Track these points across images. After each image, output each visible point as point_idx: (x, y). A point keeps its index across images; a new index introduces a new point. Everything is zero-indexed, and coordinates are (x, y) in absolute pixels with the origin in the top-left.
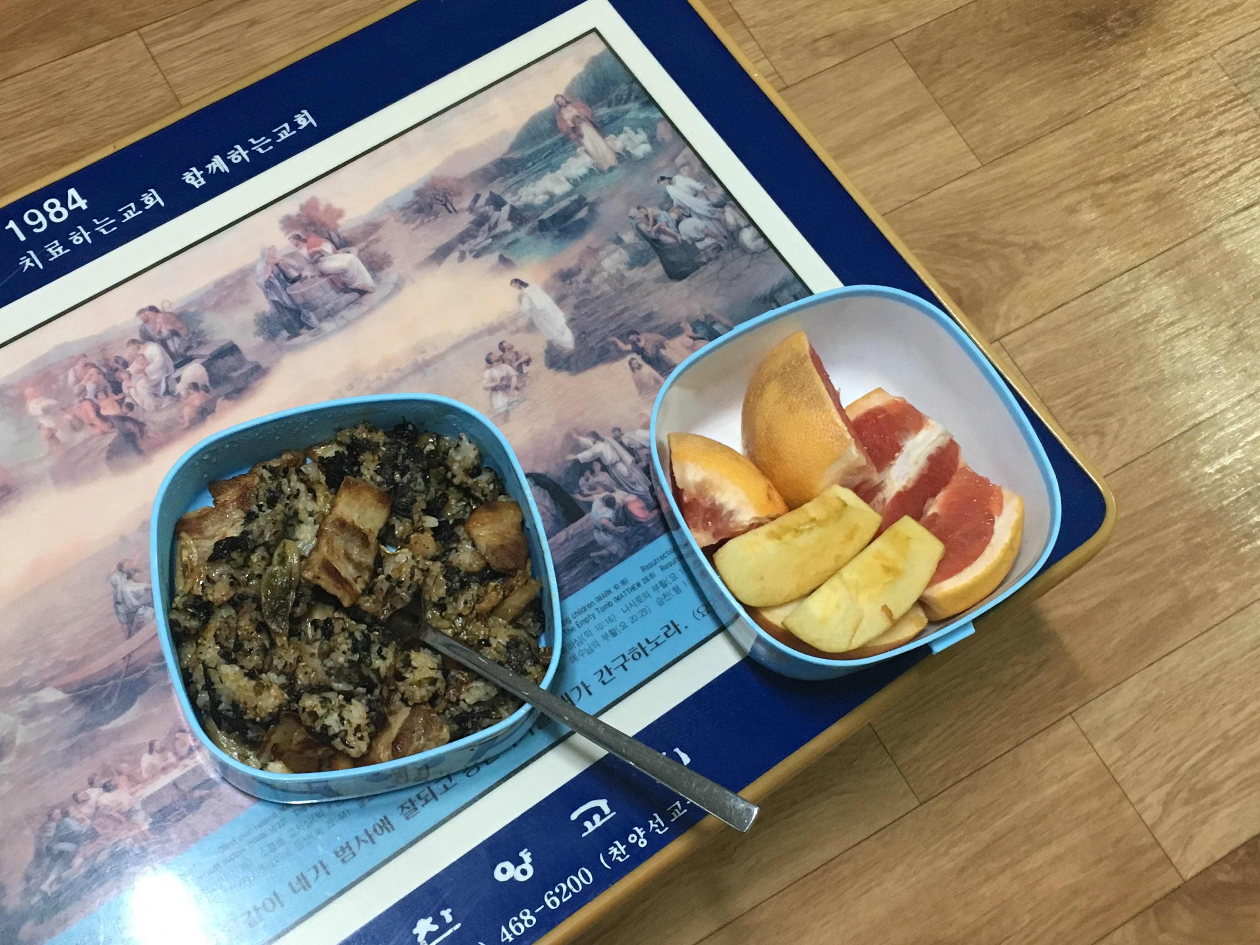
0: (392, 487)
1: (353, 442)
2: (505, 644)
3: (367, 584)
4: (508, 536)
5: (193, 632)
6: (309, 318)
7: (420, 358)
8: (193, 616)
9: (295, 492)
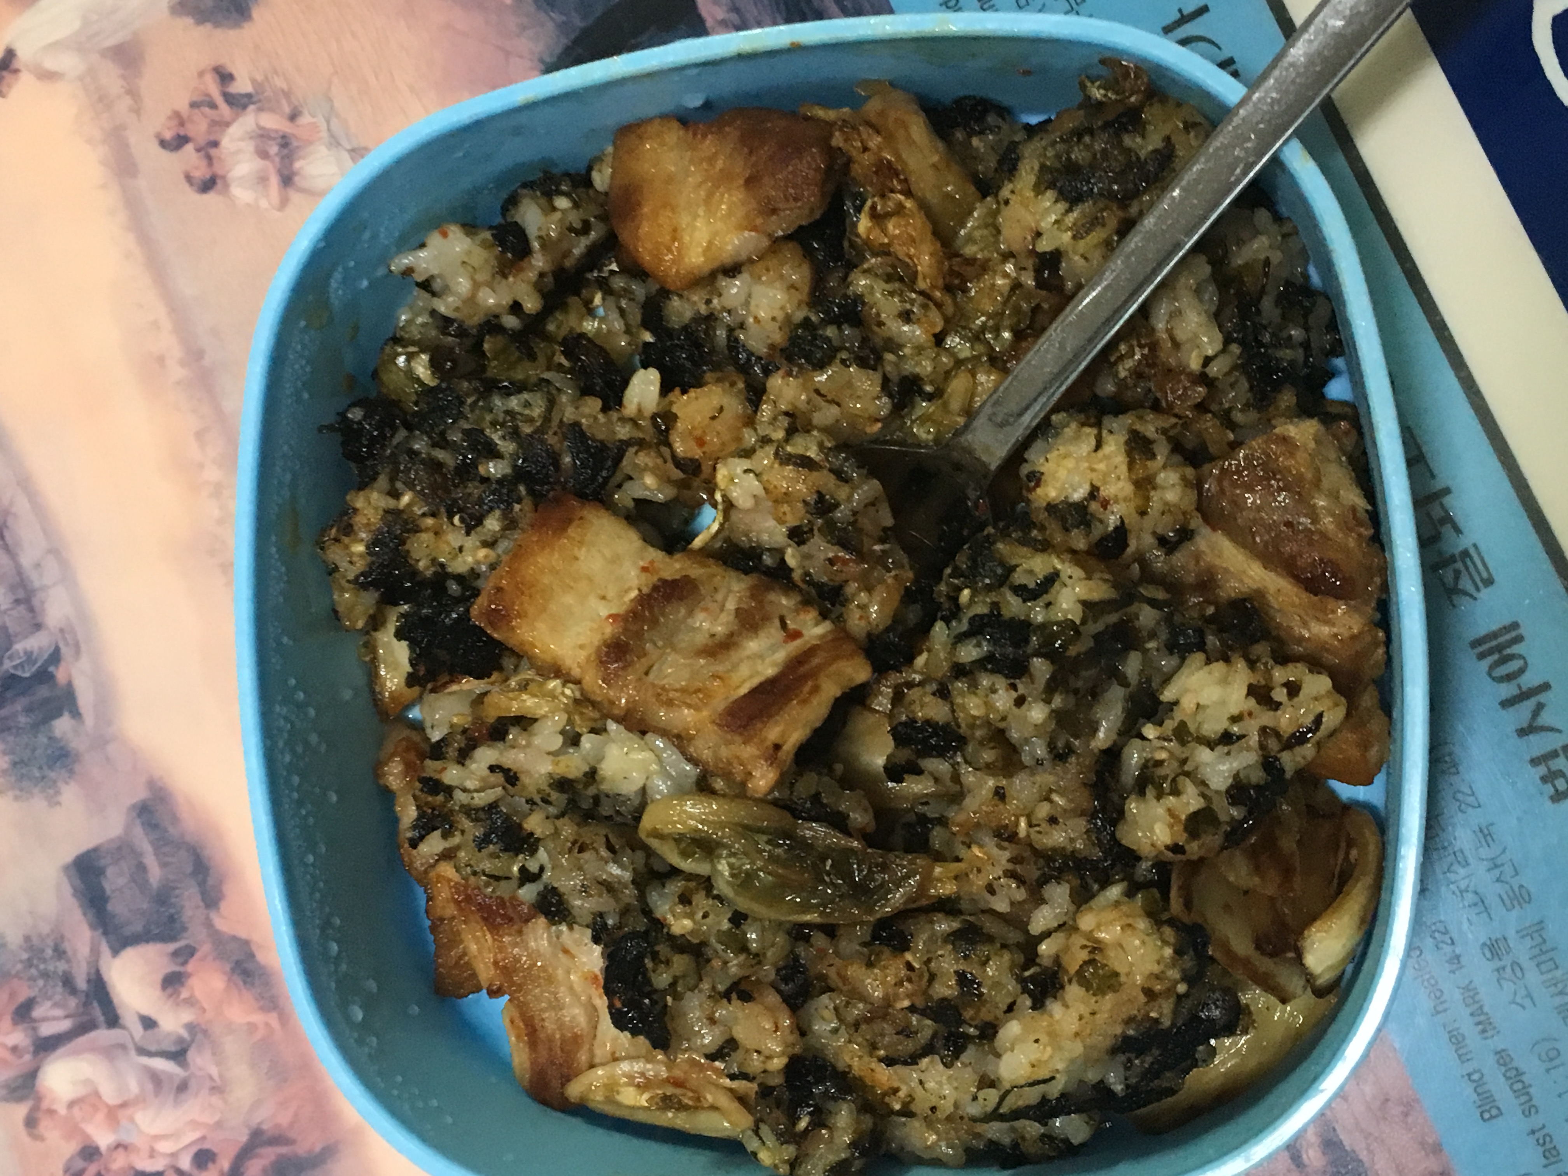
0: (522, 488)
1: (374, 584)
2: (1062, 206)
3: (806, 603)
4: (720, 164)
5: (868, 1121)
6: (29, 654)
7: (177, 372)
8: (820, 1120)
9: (499, 778)
